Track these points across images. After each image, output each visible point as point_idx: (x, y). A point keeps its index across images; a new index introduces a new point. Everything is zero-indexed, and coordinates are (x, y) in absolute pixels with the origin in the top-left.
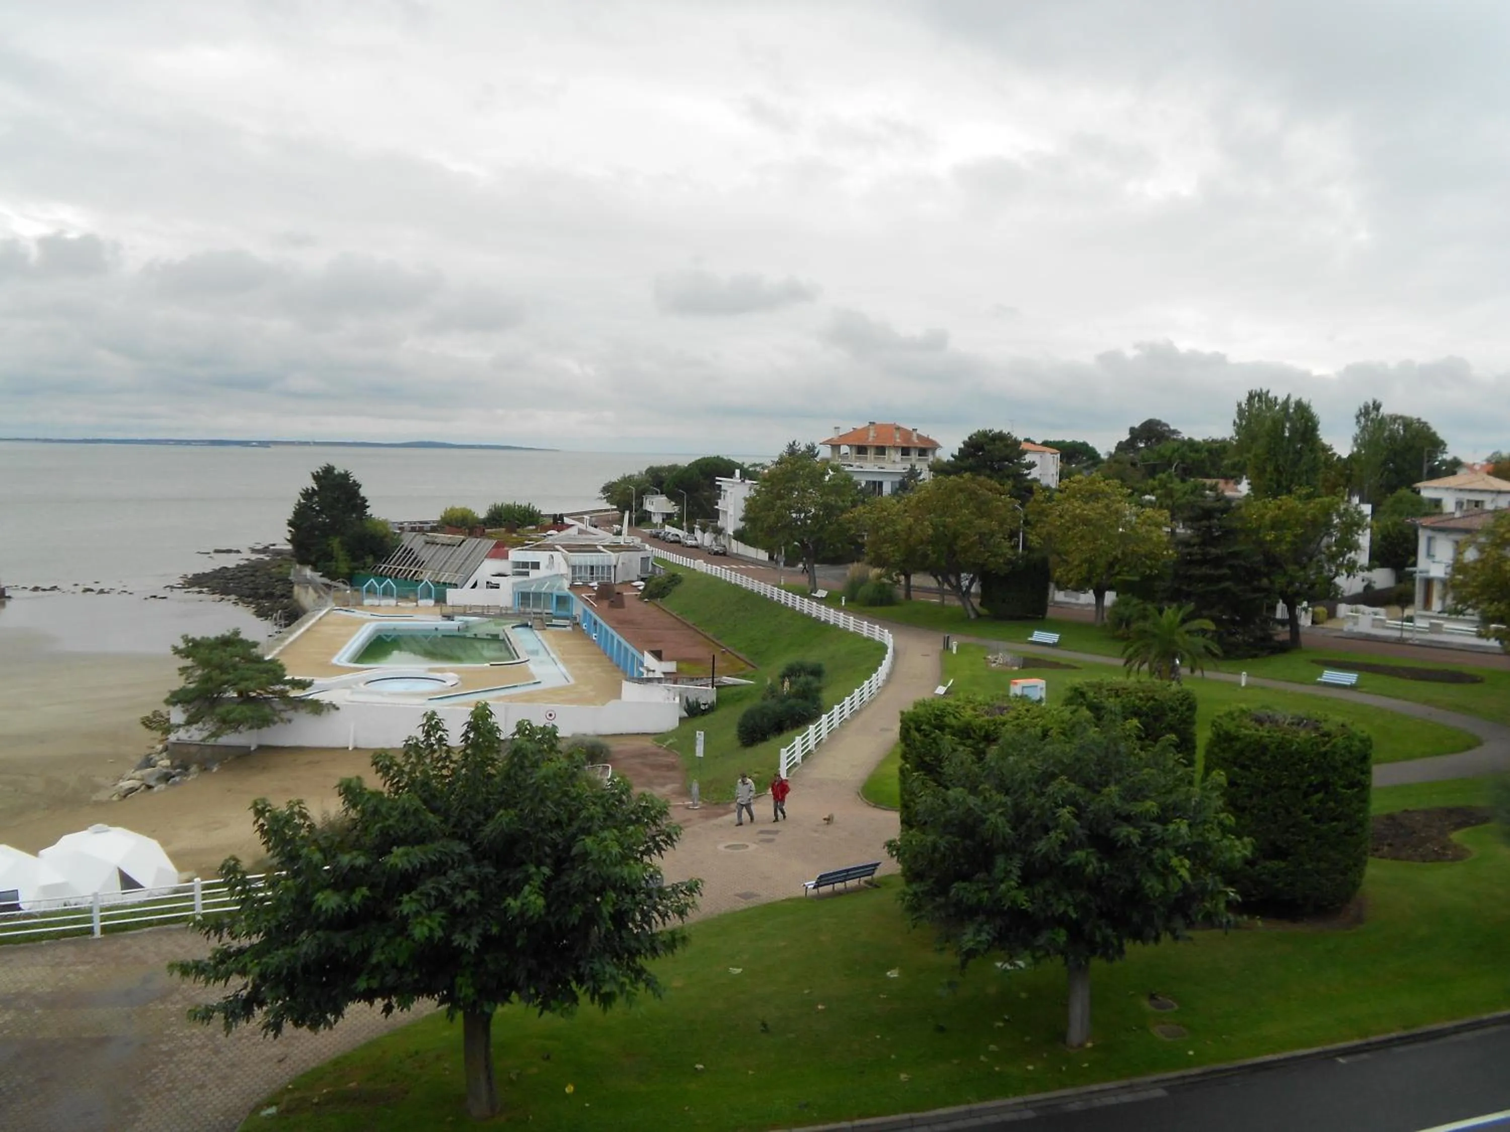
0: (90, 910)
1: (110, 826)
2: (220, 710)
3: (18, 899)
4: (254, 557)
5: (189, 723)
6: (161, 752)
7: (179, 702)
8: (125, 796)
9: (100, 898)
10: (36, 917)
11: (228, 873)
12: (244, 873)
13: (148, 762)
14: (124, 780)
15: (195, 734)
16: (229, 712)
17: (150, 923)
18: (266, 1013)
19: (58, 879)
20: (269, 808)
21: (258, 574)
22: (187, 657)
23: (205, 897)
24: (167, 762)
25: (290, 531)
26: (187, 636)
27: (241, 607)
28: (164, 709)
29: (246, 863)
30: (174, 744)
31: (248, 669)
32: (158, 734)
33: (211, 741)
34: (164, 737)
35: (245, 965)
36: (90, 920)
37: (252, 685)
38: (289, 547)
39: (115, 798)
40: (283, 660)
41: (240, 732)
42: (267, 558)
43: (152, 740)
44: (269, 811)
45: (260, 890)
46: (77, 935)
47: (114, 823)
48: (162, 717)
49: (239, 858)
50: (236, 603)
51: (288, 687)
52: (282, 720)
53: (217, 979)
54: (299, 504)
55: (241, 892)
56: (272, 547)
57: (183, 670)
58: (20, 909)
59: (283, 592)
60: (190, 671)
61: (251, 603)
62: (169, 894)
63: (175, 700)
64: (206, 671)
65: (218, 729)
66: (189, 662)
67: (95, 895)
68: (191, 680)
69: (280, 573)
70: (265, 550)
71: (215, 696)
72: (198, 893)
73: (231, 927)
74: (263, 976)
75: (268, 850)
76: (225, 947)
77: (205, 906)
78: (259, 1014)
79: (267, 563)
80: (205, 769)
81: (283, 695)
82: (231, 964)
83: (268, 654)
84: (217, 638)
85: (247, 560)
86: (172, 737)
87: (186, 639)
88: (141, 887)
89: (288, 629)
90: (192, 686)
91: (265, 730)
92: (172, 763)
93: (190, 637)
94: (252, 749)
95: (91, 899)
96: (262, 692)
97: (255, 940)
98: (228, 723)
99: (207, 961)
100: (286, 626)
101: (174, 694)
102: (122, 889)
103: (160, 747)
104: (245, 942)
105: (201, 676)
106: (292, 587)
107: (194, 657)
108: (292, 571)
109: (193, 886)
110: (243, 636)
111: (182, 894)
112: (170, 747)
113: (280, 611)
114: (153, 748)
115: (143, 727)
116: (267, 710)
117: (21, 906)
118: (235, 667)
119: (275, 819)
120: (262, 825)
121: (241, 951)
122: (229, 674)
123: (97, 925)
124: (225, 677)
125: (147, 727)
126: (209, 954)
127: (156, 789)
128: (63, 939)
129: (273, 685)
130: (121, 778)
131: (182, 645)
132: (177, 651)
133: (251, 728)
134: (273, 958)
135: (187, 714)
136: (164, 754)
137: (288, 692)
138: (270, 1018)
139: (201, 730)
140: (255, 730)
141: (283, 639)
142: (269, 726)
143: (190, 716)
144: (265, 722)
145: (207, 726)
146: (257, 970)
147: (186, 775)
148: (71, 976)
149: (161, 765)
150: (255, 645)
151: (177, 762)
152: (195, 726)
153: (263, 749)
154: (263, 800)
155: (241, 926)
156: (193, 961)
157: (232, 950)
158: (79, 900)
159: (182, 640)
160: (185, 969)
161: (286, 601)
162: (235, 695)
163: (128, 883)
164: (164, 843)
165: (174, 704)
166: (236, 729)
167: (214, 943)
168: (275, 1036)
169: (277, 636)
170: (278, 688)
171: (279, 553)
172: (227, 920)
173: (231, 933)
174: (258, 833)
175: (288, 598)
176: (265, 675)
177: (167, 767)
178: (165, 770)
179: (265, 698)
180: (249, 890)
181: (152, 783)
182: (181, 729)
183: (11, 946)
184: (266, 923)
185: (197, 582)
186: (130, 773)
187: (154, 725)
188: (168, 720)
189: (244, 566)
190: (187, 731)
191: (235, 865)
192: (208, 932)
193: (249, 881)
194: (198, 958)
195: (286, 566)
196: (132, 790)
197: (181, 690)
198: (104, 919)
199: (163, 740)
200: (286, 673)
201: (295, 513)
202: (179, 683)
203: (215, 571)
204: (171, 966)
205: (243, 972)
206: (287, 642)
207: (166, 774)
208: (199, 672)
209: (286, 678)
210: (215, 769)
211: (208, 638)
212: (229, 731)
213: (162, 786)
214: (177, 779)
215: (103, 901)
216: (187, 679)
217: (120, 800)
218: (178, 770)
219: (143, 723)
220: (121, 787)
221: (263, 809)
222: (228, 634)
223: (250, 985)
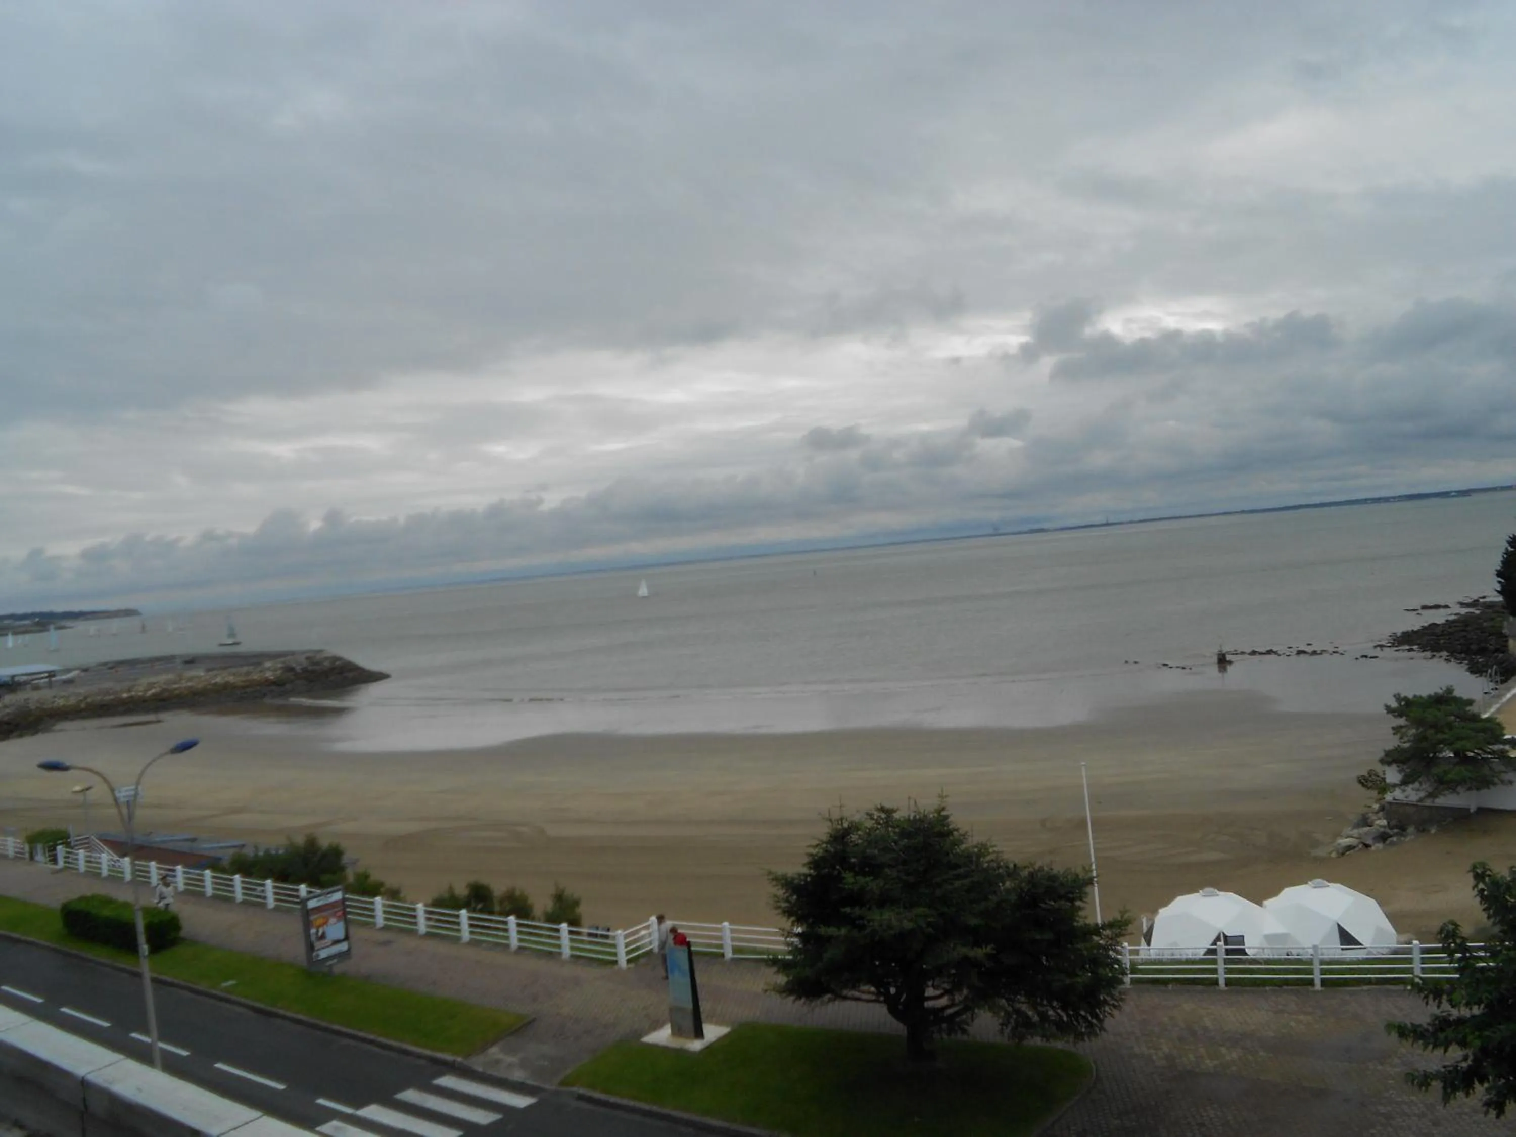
0: (1310, 962)
1: (1329, 881)
2: (1436, 770)
3: (1244, 945)
4: (1464, 611)
5: (1405, 782)
6: (1377, 813)
7: (1394, 761)
8: (1343, 854)
9: (1320, 952)
10: (1260, 963)
11: (1447, 937)
12: (1465, 940)
13: (1365, 821)
14: (1341, 837)
15: (1412, 794)
16: (1445, 772)
17: (1369, 982)
18: (1487, 1090)
19: (1280, 929)
20: (1488, 873)
21: (1469, 628)
22: (1400, 716)
23: (1423, 961)
24: (1384, 822)
25: (1500, 582)
26: (1399, 695)
27: (1453, 664)
28: (1379, 768)
29: (1466, 930)
30: (1390, 803)
31: (1463, 728)
32: (1374, 793)
33: (1428, 803)
34: (1380, 796)
35: (1465, 1037)
36: (1311, 972)
37: (1468, 745)
38: (1500, 599)
39: (1334, 855)
40: (1501, 718)
41: (1458, 793)
42: (1477, 612)
43: (1368, 800)
44: (1489, 876)
45: (1481, 959)
46: (1298, 985)
47: (1331, 880)
48: (1378, 776)
49: (1459, 923)
50: (1448, 660)
51: (1507, 747)
52: (1503, 782)
53: (1435, 1046)
54: (1507, 552)
55: (1459, 960)
56: (1481, 600)
57: (1397, 730)
58: (1246, 954)
59: (1498, 647)
60: (1404, 730)
61: (1464, 659)
62: (1387, 954)
63: (1390, 759)
64: (1421, 730)
65: (1436, 789)
66: (1402, 721)
67: (1315, 947)
68: (1406, 739)
69: (1493, 627)
70: (1475, 604)
71: (1431, 755)
72: (1417, 956)
73: (1450, 994)
74: (1484, 1051)
75: (1489, 917)
76: (1444, 1014)
77: (1424, 970)
78: (1480, 1090)
79: (1478, 617)
80: (1423, 830)
81: (1503, 755)
82: (1450, 1033)
83: (1485, 712)
84: (1430, 697)
85: (1456, 614)
86: (1389, 797)
87: (1398, 697)
88: (1358, 943)
89: (1506, 685)
90: (1407, 745)
91: (1484, 792)
92: (1388, 823)
93: (1402, 696)
94: (1472, 811)
95: (1311, 951)
96: (1480, 752)
97: (1476, 1010)
98: (1444, 784)
99: (1425, 1026)
100: (1503, 682)
101: (1388, 754)
102: (1341, 945)
103: (1376, 806)
104: (1465, 1012)
105: (1415, 735)
106: (1507, 641)
107: (1407, 716)
108: (1505, 623)
109: (1411, 948)
110: (1457, 693)
111: (1400, 956)
112: (1387, 807)
113: (1495, 667)
114: (1370, 807)
115: (1360, 786)
116: (1486, 771)
117: (1247, 950)
118: (1450, 726)
119: (1496, 884)
120: (1483, 890)
121: (1461, 1021)
122: (1444, 733)
123: (1317, 977)
124: (1440, 736)
125: (1363, 785)
126: (1428, 1020)
127: (1373, 848)
128: (1285, 987)
129: (1493, 744)
130: (1338, 835)
131: (1394, 704)
132: (1389, 710)
133: (1470, 789)
134: (1495, 1033)
135: (1403, 774)
136: (1381, 814)
137: (1508, 752)
138: (1492, 1095)
139: (1418, 790)
140: (1474, 792)
141: (1500, 697)
142: (1489, 788)
143: (1406, 776)
144: (1484, 783)
145: (1424, 786)
146: (1478, 1043)
147: (1402, 835)
148: (1293, 1024)
149: (1378, 825)
150: (1470, 702)
151: (1393, 822)
152: (1411, 786)
153: (1483, 811)
154: (1483, 865)
155: (1460, 994)
156: (1412, 1024)
157: (1451, 1019)
158: (1301, 951)
159: (1394, 699)
160: (1403, 1032)
161: (1501, 655)
162: (1452, 755)
163: (1346, 938)
164: (1381, 904)
165: (1389, 764)
166: (1454, 790)
167: (1433, 1008)
168: (1498, 1117)
169: (1493, 693)
170: (1496, 747)
171: (1491, 606)
172: (1447, 987)
173: (1450, 1001)
174: (1478, 899)
175: (1503, 652)
176: (1482, 734)
177: (1384, 827)
178: (1382, 830)
179: (1482, 758)
180: (1469, 958)
181: (1369, 842)
182: (1397, 789)
183: (1238, 988)
184: (1487, 994)
185: (1406, 640)
186: (1348, 830)
187: (1370, 784)
188: (1384, 779)
189: (1454, 621)
190: (1404, 791)
191: (1454, 930)
192: (1426, 997)
193: (1468, 949)
194: (1417, 1023)
195: (1499, 619)
196: (1350, 848)
197: (1396, 749)
198: (1323, 972)
199: (1380, 799)
200: (1505, 732)
201: (1503, 562)
202: (1392, 742)
203: (1424, 628)
204: (1389, 1027)
205: (1463, 1044)
206: (1504, 700)
207: (1384, 833)
208: (1414, 731)
209: (1506, 737)
210: (1433, 831)
211: (1421, 697)
212: (1446, 792)
213: (1380, 846)
214: (1395, 839)
215: (1322, 954)
216: (1401, 738)
217: (1339, 857)
218: (1396, 831)
219: (1360, 782)
220: (1339, 844)
221: (1483, 873)
222: (1440, 692)
223: (1471, 1058)
